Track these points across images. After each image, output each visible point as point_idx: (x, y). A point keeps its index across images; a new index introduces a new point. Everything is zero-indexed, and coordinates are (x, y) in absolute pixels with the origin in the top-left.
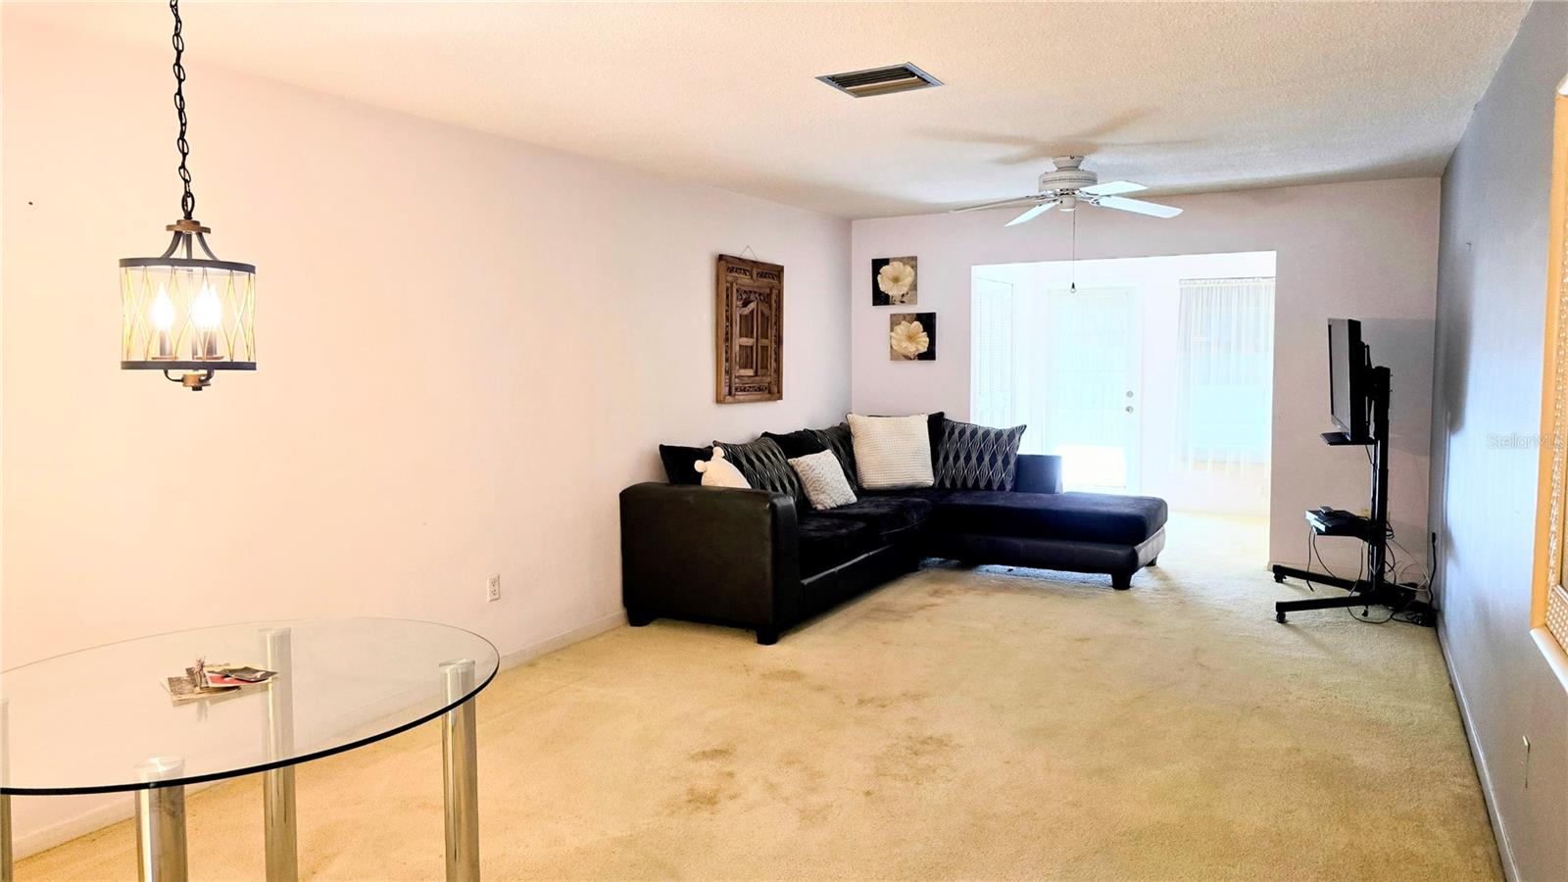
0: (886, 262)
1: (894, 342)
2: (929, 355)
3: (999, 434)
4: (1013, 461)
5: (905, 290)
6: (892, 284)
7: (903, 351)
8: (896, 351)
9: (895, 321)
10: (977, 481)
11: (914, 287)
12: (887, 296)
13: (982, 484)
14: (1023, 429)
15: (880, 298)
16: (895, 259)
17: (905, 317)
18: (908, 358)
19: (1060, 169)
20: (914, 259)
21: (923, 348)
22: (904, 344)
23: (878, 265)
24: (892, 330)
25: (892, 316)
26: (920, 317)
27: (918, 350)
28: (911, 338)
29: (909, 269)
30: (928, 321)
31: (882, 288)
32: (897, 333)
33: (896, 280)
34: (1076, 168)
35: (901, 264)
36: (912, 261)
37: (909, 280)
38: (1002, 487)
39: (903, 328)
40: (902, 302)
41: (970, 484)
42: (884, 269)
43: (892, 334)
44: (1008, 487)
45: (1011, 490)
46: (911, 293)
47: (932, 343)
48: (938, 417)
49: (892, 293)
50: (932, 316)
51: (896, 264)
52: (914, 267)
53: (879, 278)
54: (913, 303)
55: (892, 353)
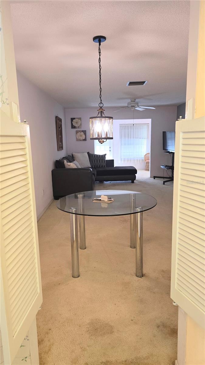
0: (74, 119)
1: (77, 137)
2: (85, 140)
3: (102, 156)
4: (105, 161)
5: (79, 125)
9: (77, 132)
10: (100, 166)
11: (81, 124)
13: (101, 166)
14: (106, 154)
15: (73, 127)
17: (79, 131)
18: (80, 140)
19: (132, 101)
20: (81, 118)
21: (84, 138)
22: (79, 137)
23: (72, 119)
24: (76, 134)
25: (76, 131)
26: (83, 131)
28: (81, 136)
29: (80, 120)
31: (74, 124)
32: (78, 135)
33: (77, 123)
34: (134, 101)
36: (80, 119)
37: (80, 123)
38: (104, 167)
40: (79, 128)
41: (98, 166)
44: (106, 166)
46: (80, 126)
47: (86, 137)
48: (88, 153)
49: (76, 126)
50: (85, 131)
51: (77, 119)
52: (81, 120)
53: (73, 122)
54: (81, 128)
55: (77, 139)
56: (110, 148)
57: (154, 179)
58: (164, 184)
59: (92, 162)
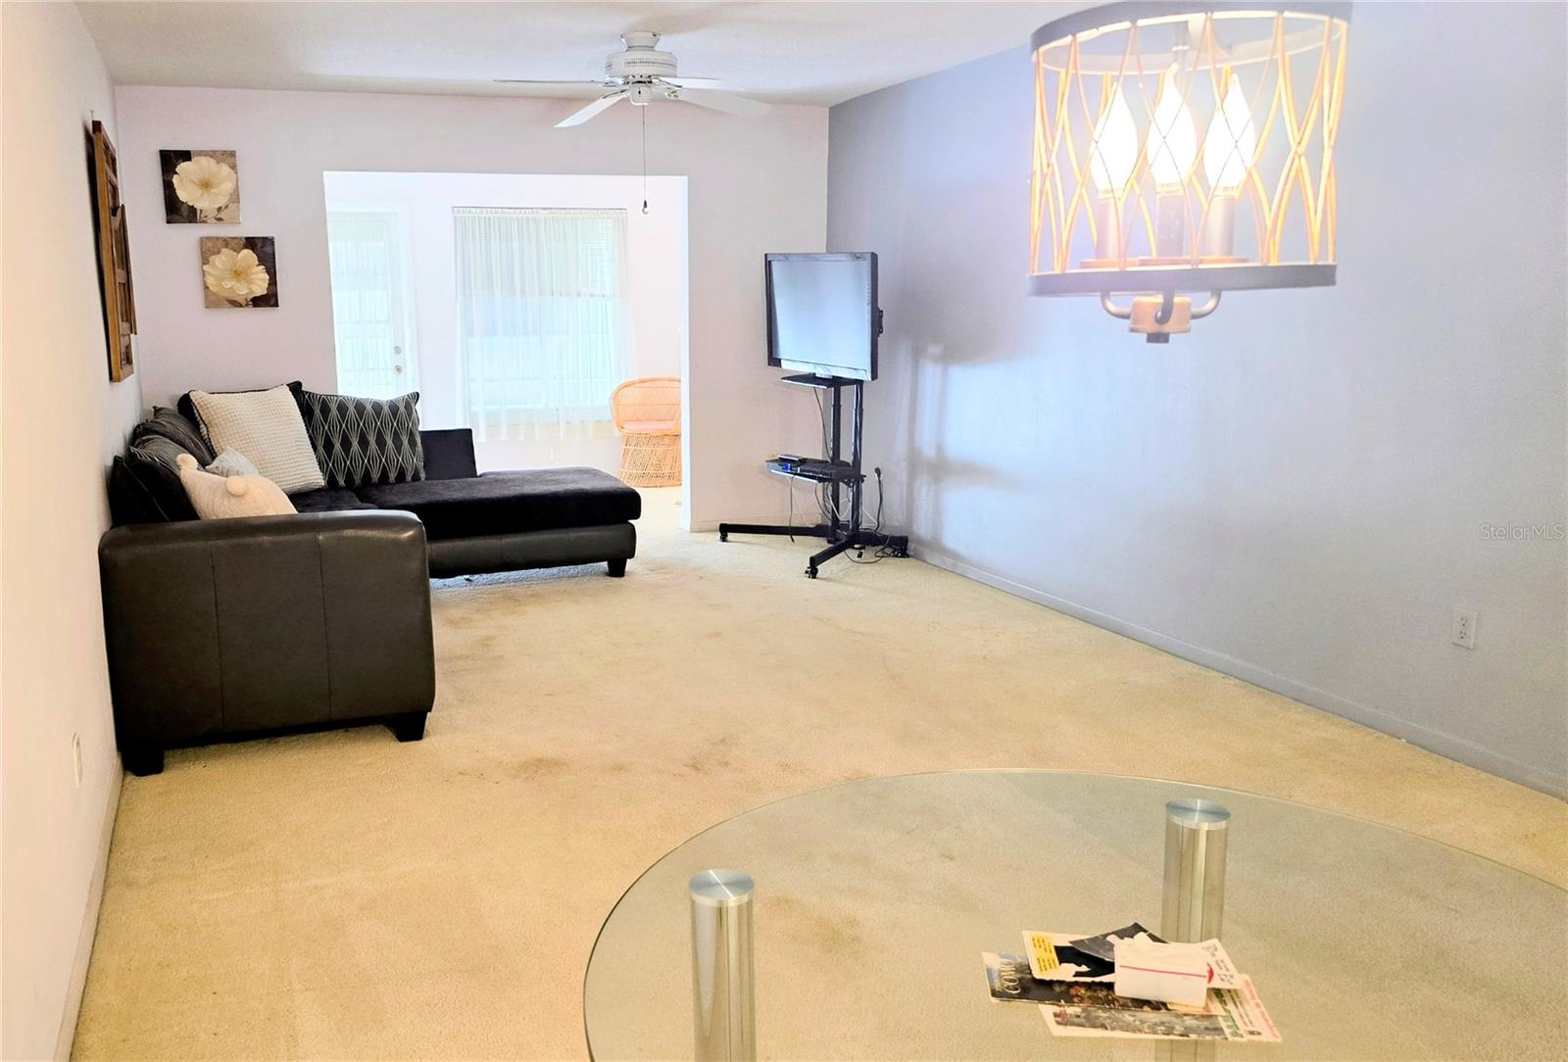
0: (186, 156)
1: (210, 281)
2: (268, 300)
3: (394, 408)
4: (418, 440)
5: (222, 201)
6: (200, 192)
7: (227, 295)
8: (215, 294)
9: (208, 250)
10: (385, 473)
11: (235, 197)
12: (193, 210)
13: (392, 476)
14: (416, 396)
15: (178, 212)
16: (201, 153)
17: (227, 242)
18: (235, 304)
19: (633, 49)
20: (232, 154)
21: (260, 288)
22: (228, 284)
23: (170, 160)
24: (205, 261)
25: (203, 241)
26: (251, 243)
27: (251, 291)
28: (238, 274)
29: (225, 169)
30: (262, 248)
31: (183, 195)
32: (214, 266)
33: (206, 185)
34: (652, 48)
35: (212, 161)
36: (228, 157)
37: (227, 187)
38: (416, 478)
39: (222, 260)
40: (220, 219)
41: (375, 476)
42: (183, 167)
43: (205, 268)
44: (423, 475)
45: (427, 479)
46: (232, 206)
47: (273, 282)
48: (296, 388)
49: (198, 206)
50: (268, 242)
51: (204, 161)
52: (234, 167)
53: (175, 180)
54: (235, 222)
55: (206, 296)
56: (397, 350)
57: (724, 539)
58: (813, 572)
59: (329, 446)
